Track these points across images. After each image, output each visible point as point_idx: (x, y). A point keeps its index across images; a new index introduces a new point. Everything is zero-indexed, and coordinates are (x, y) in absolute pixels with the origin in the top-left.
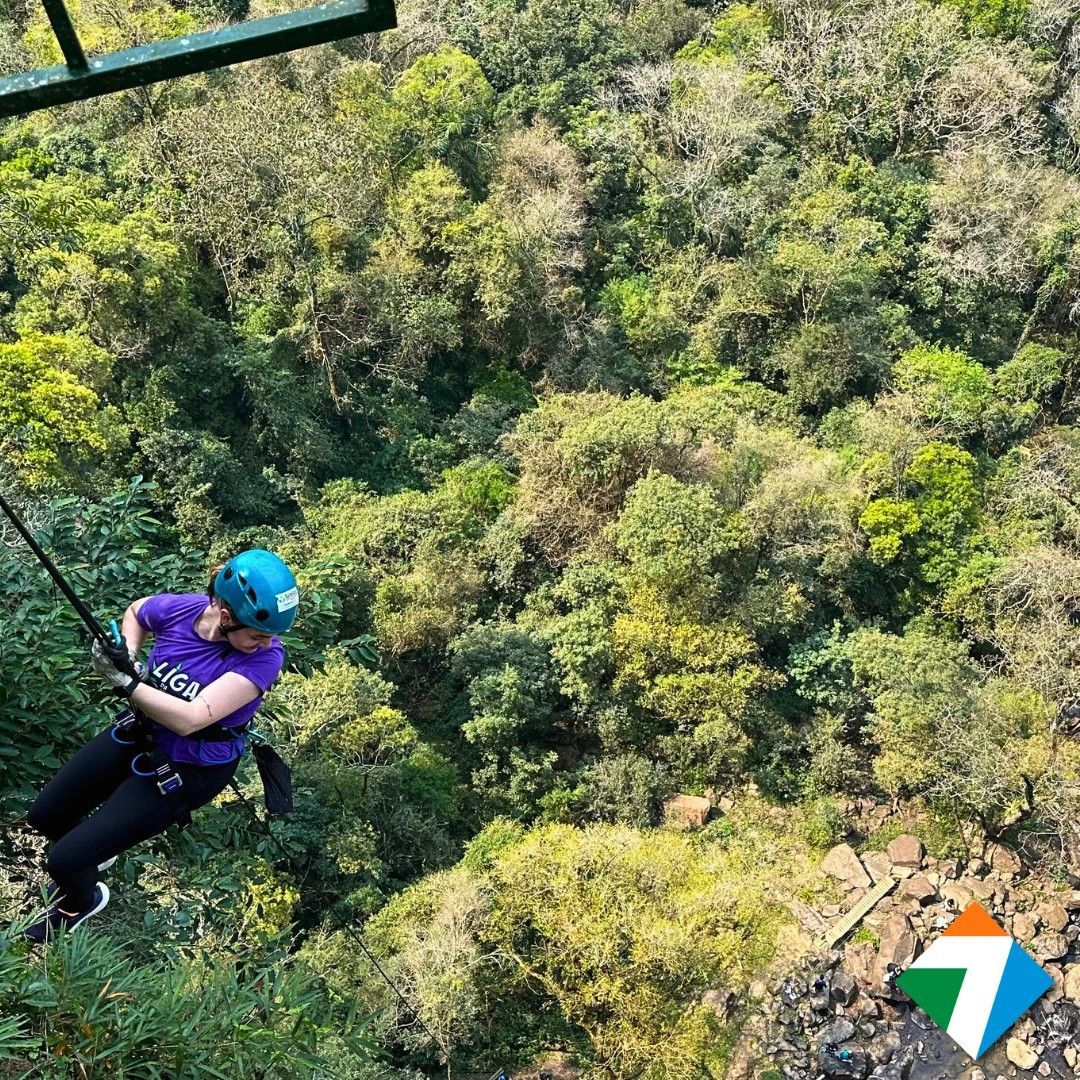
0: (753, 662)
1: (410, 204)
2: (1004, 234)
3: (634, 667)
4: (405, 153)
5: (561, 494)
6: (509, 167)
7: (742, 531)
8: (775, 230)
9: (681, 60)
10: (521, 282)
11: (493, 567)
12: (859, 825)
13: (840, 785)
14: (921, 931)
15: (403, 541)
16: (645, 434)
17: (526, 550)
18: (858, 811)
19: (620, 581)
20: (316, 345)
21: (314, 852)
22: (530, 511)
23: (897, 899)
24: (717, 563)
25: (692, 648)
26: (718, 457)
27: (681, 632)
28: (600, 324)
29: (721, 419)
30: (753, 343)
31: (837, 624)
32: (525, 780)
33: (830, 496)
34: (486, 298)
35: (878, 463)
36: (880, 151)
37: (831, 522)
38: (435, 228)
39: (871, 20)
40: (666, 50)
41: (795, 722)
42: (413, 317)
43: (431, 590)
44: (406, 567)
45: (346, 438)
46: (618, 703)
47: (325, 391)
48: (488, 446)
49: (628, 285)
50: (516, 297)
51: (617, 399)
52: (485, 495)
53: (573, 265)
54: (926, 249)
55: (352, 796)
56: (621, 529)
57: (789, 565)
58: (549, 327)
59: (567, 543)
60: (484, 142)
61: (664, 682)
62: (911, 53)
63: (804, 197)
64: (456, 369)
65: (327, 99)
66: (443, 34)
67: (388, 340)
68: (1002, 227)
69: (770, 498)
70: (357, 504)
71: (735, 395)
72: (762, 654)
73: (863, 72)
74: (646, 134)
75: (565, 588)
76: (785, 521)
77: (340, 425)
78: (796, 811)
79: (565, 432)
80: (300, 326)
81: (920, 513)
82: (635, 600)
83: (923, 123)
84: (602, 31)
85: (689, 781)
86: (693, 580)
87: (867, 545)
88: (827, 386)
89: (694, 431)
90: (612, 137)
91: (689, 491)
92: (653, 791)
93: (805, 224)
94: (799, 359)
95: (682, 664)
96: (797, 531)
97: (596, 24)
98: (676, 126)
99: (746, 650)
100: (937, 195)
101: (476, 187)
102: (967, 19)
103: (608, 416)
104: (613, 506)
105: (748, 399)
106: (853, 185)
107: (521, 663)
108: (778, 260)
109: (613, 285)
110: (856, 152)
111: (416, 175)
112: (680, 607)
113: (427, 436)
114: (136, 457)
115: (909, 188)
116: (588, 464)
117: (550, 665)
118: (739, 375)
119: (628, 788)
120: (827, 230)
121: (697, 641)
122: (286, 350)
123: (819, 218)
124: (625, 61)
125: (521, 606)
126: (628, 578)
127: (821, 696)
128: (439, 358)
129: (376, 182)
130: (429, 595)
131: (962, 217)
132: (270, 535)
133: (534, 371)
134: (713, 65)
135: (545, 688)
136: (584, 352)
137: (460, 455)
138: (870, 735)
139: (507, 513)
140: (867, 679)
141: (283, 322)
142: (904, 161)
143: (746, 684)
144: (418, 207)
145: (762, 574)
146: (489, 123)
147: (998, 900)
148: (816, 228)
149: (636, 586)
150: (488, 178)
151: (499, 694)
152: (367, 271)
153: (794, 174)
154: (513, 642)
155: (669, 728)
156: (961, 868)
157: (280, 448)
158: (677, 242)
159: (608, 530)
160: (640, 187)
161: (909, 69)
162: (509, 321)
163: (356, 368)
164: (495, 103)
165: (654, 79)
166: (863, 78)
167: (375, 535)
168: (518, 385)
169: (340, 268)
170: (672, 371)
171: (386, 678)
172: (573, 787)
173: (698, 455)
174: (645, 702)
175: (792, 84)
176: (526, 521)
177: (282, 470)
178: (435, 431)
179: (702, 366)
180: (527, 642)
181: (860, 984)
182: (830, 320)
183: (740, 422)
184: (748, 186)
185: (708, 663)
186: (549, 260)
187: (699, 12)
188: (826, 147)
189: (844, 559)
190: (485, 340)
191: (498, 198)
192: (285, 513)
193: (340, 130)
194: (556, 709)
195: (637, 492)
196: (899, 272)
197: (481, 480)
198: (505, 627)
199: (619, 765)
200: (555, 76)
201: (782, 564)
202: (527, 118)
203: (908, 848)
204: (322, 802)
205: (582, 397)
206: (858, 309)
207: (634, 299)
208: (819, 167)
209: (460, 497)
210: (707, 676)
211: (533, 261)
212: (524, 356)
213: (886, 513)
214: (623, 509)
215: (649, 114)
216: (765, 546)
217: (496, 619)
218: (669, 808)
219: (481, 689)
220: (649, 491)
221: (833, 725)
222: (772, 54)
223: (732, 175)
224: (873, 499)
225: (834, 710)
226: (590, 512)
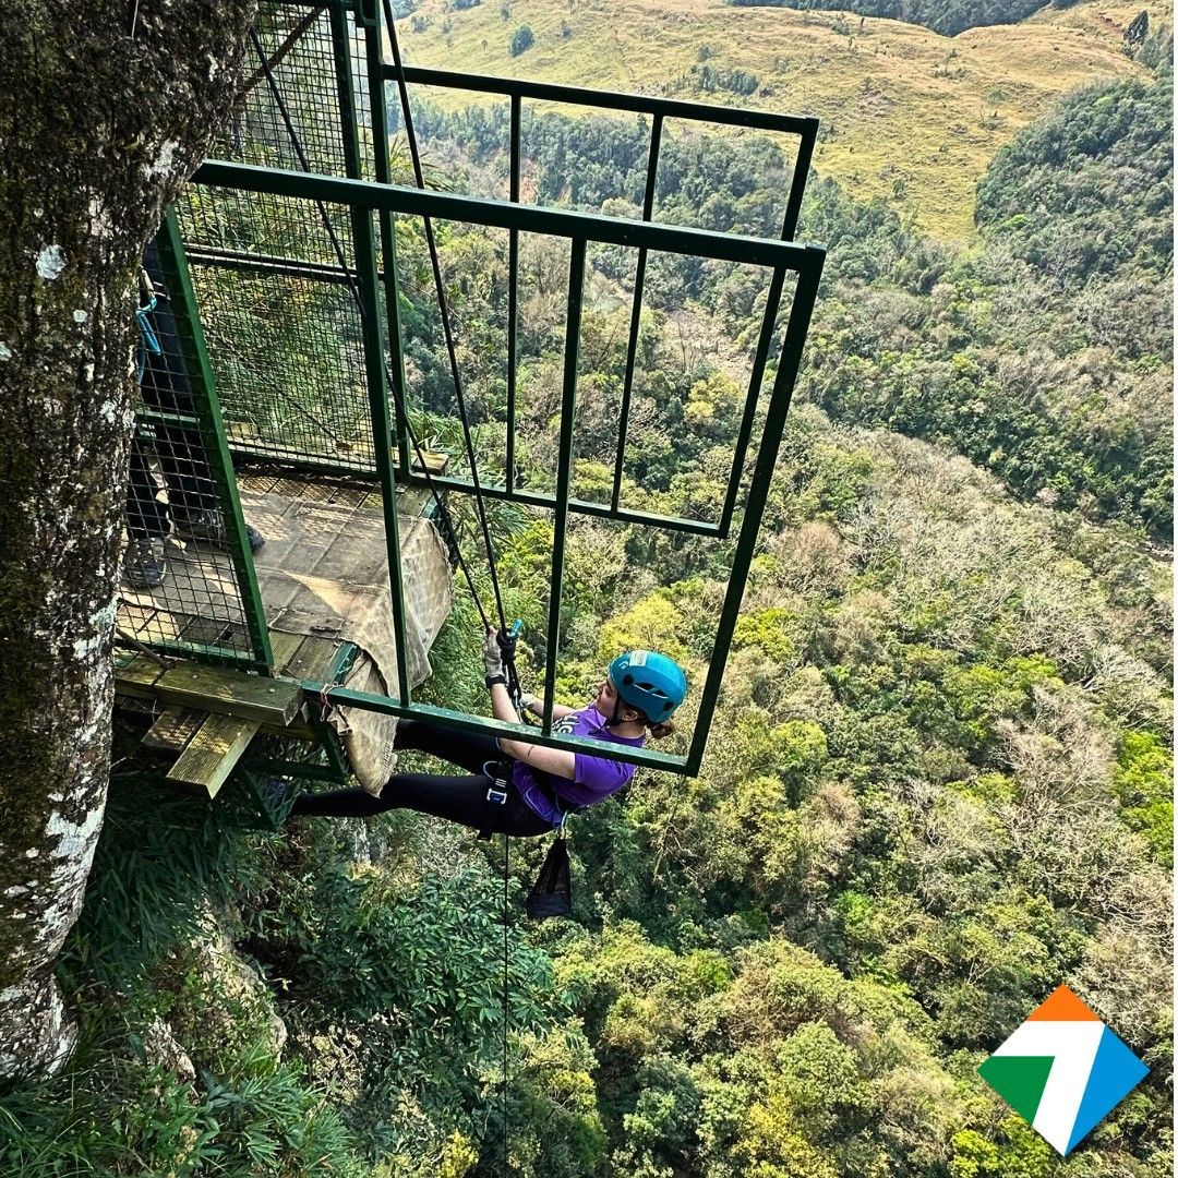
1: (751, 791)
2: (1134, 998)
3: (751, 1145)
4: (762, 764)
5: (757, 1003)
6: (818, 799)
7: (865, 1095)
8: (971, 913)
9: (949, 789)
10: (795, 864)
11: (694, 1024)
15: (650, 977)
16: (828, 996)
17: (719, 1026)
19: (769, 1081)
20: (660, 841)
21: (501, 1137)
22: (733, 1002)
24: (838, 1107)
25: (795, 1156)
26: (869, 1036)
27: (793, 1140)
28: (830, 912)
29: (883, 1014)
30: (927, 975)
33: (938, 1108)
34: (769, 863)
35: (982, 1104)
36: (1061, 901)
37: (930, 1126)
38: (759, 810)
39: (1085, 821)
40: (943, 778)
42: (721, 852)
43: (650, 1017)
44: (643, 994)
45: (649, 899)
46: (730, 1164)
47: (651, 868)
48: (728, 948)
49: (859, 899)
50: (787, 871)
51: (821, 963)
52: (712, 977)
53: (830, 870)
54: (1071, 978)
55: (539, 1117)
56: (786, 1047)
57: (890, 1140)
58: (799, 899)
59: (746, 1036)
60: (810, 780)
61: (766, 1168)
62: (1106, 852)
63: (997, 904)
64: (731, 893)
65: (734, 719)
66: (814, 714)
67: (702, 857)
68: (1133, 992)
69: (893, 1084)
70: (635, 940)
71: (900, 1003)
73: (1067, 849)
74: (910, 818)
75: (731, 1064)
76: (897, 1106)
77: (650, 890)
79: (778, 966)
80: (657, 826)
81: (1000, 1159)
82: (772, 1100)
83: (1099, 898)
84: (908, 752)
86: (818, 1110)
87: (951, 1158)
88: (966, 1030)
89: (862, 1011)
90: (887, 811)
91: (840, 1048)
93: (992, 921)
94: (953, 1003)
95: (784, 1163)
96: (904, 1118)
97: (905, 747)
98: (931, 823)
100: (1092, 948)
101: (793, 800)
102: (1154, 850)
103: (810, 971)
104: (788, 1030)
105: (908, 1010)
106: (1034, 912)
107: (680, 1096)
108: (964, 933)
109: (850, 894)
110: (1045, 893)
111: (762, 778)
112: (800, 1122)
113: (696, 924)
114: (537, 851)
115: (1074, 934)
116: (783, 994)
117: (698, 1109)
118: (908, 992)
120: (1005, 931)
121: (801, 1153)
122: (643, 836)
123: (1004, 921)
124: (915, 774)
125: (698, 1059)
126: (775, 1082)
128: (725, 883)
129: (738, 772)
130: (647, 1019)
131: (1106, 971)
132: (579, 931)
133: (777, 919)
134: (969, 801)
135: (688, 1122)
136: (813, 924)
137: (710, 944)
139: (719, 996)
141: (650, 818)
142: (1077, 915)
144: (754, 795)
145: (866, 1133)
146: (817, 770)
148: (998, 926)
149: (778, 1090)
150: (803, 799)
151: (657, 1109)
152: (710, 815)
153: (997, 887)
154: (682, 1080)
157: (611, 886)
158: (903, 888)
159: (777, 1043)
160: (892, 846)
161: (1101, 862)
162: (775, 883)
163: (674, 863)
164: (826, 761)
165: (928, 791)
166: (1065, 852)
167: (636, 964)
168: (764, 921)
169: (695, 806)
170: (865, 965)
171: (596, 1056)
173: (858, 1028)
175: (1016, 834)
176: (728, 1007)
177: (605, 898)
178: (701, 922)
179: (886, 972)
180: (691, 1085)
182: (986, 989)
183: (896, 1022)
184: (962, 879)
186: (816, 860)
187: (972, 768)
188: (1025, 881)
189: (930, 1159)
190: (756, 886)
191: (804, 811)
192: (594, 924)
193: (733, 737)
194: (688, 1142)
195: (806, 1029)
196: (1047, 983)
197: (714, 966)
198: (682, 1067)
200: (868, 763)
201: (884, 1136)
202: (841, 778)
204: (522, 1109)
205: (799, 950)
206: (1008, 992)
207: (859, 909)
208: (1016, 891)
209: (695, 970)
211: (806, 856)
212: (775, 907)
213: (974, 1143)
214: (792, 1035)
215: (917, 808)
216: (876, 1118)
217: (680, 1058)
219: (648, 1098)
220: (813, 1033)
222: (1010, 811)
223: (955, 868)
224: (968, 1127)
226: (771, 1025)
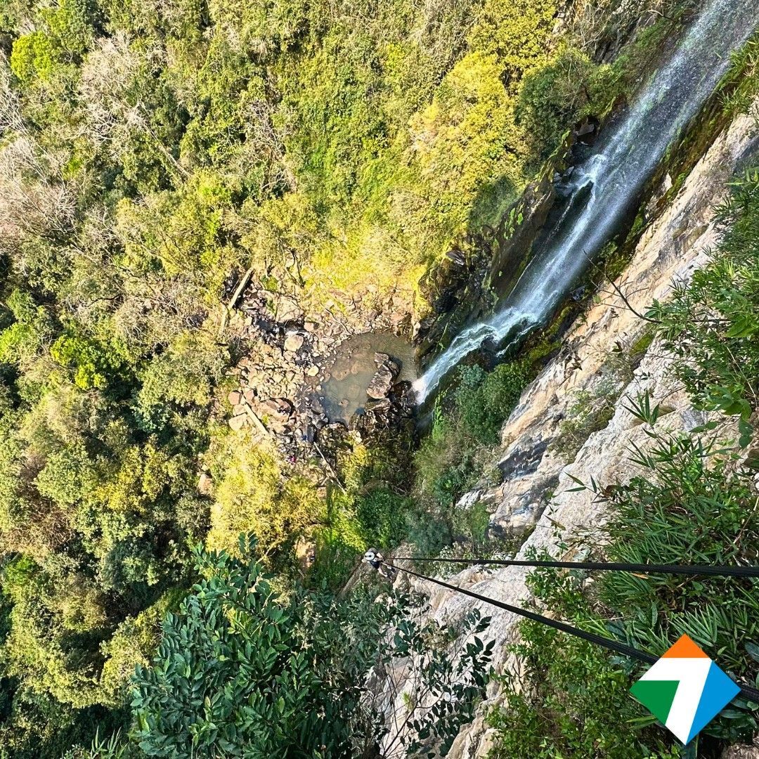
0: (144, 447)
3: (135, 501)
5: (35, 531)
7: (77, 443)
11: (67, 569)
12: (222, 415)
13: (204, 419)
14: (266, 398)
18: (216, 414)
23: (253, 405)
24: (92, 456)
25: (132, 473)
31: (133, 407)
32: (180, 557)
35: (54, 377)
37: (82, 402)
41: (174, 433)
43: (75, 600)
44: (57, 615)
52: (25, 572)
56: (62, 500)
57: (98, 423)
59: (63, 529)
61: (145, 488)
69: (63, 428)
70: (12, 643)
72: (141, 443)
75: (88, 532)
78: (212, 439)
81: (86, 363)
82: (102, 497)
85: (192, 482)
91: (50, 465)
92: (194, 498)
99: (137, 449)
104: (49, 502)
119: (191, 509)
121: (129, 470)
125: (92, 555)
126: (90, 500)
127: (164, 420)
130: (78, 601)
138: (186, 402)
139: (38, 560)
140: (162, 399)
143: (153, 451)
145: (101, 437)
147: (258, 368)
149: (94, 496)
154: (112, 559)
155: (167, 488)
156: (244, 378)
159: (63, 507)
167: (34, 632)
172: (186, 534)
174: (153, 497)
176: (45, 550)
180: (112, 552)
181: (284, 424)
185: (140, 467)
189: (101, 399)
194: (149, 540)
195: (44, 490)
198: (103, 564)
199: (180, 512)
203: (233, 397)
209: (23, 586)
210: (146, 468)
213: (83, 377)
214: (51, 499)
217: (96, 568)
218: (204, 492)
220: (45, 485)
221: (178, 417)
224: (74, 382)
225: (172, 416)
226: (49, 516)
